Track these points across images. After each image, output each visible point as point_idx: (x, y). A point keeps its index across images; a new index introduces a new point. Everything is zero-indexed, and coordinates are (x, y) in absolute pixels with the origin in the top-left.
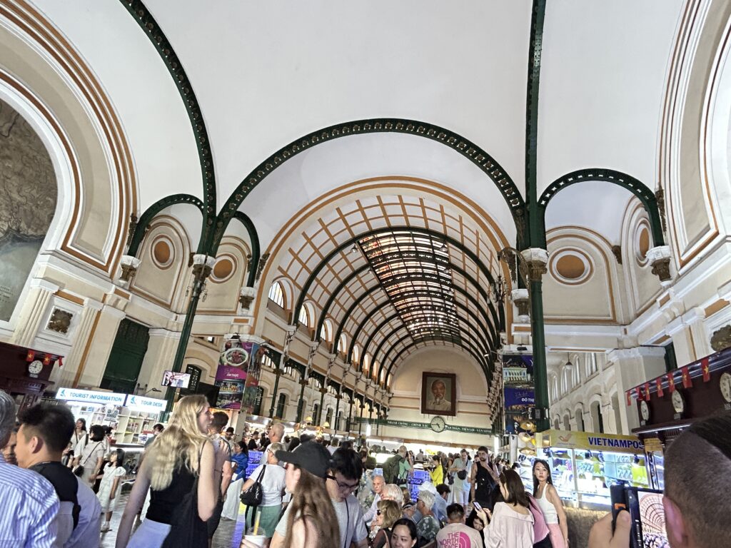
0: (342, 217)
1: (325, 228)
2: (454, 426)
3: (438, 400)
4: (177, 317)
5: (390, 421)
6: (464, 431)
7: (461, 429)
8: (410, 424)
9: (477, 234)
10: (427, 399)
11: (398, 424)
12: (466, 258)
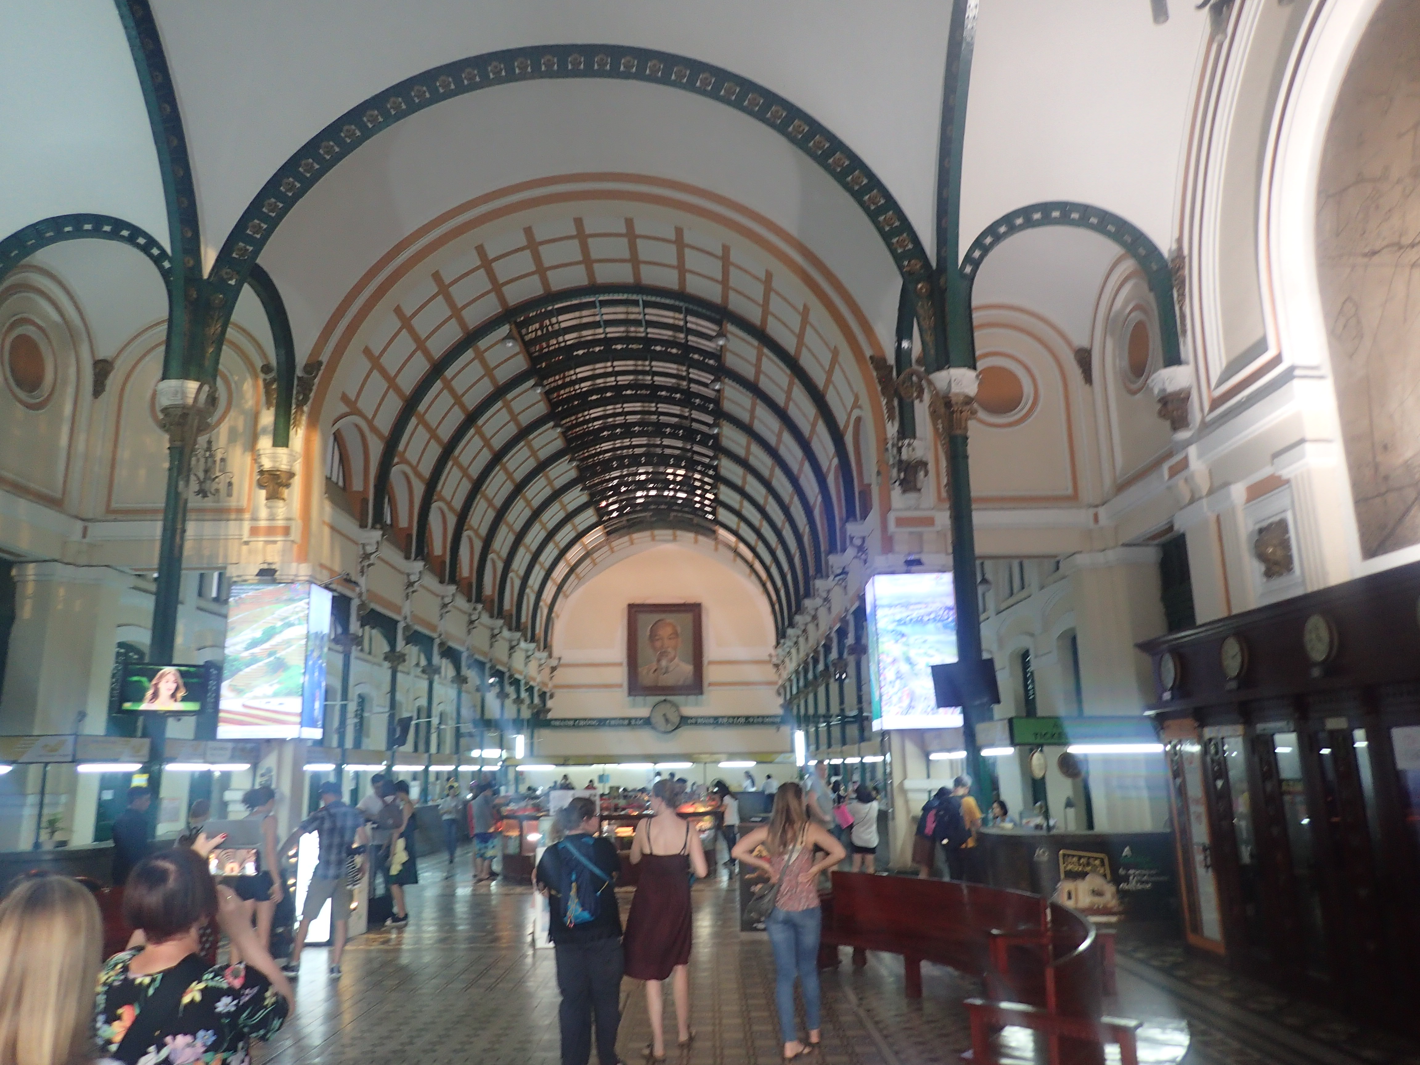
0: (487, 264)
1: (444, 290)
2: (701, 717)
3: (664, 663)
4: (85, 530)
5: (556, 720)
6: (722, 724)
7: (716, 721)
8: (602, 723)
9: (805, 314)
10: (640, 661)
11: (576, 724)
12: (764, 360)
